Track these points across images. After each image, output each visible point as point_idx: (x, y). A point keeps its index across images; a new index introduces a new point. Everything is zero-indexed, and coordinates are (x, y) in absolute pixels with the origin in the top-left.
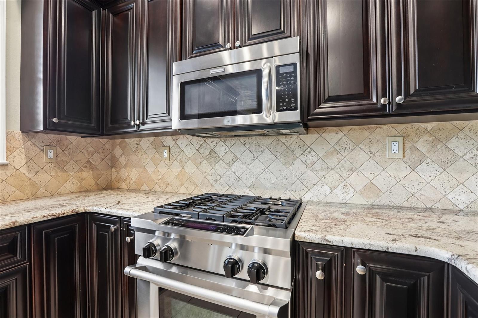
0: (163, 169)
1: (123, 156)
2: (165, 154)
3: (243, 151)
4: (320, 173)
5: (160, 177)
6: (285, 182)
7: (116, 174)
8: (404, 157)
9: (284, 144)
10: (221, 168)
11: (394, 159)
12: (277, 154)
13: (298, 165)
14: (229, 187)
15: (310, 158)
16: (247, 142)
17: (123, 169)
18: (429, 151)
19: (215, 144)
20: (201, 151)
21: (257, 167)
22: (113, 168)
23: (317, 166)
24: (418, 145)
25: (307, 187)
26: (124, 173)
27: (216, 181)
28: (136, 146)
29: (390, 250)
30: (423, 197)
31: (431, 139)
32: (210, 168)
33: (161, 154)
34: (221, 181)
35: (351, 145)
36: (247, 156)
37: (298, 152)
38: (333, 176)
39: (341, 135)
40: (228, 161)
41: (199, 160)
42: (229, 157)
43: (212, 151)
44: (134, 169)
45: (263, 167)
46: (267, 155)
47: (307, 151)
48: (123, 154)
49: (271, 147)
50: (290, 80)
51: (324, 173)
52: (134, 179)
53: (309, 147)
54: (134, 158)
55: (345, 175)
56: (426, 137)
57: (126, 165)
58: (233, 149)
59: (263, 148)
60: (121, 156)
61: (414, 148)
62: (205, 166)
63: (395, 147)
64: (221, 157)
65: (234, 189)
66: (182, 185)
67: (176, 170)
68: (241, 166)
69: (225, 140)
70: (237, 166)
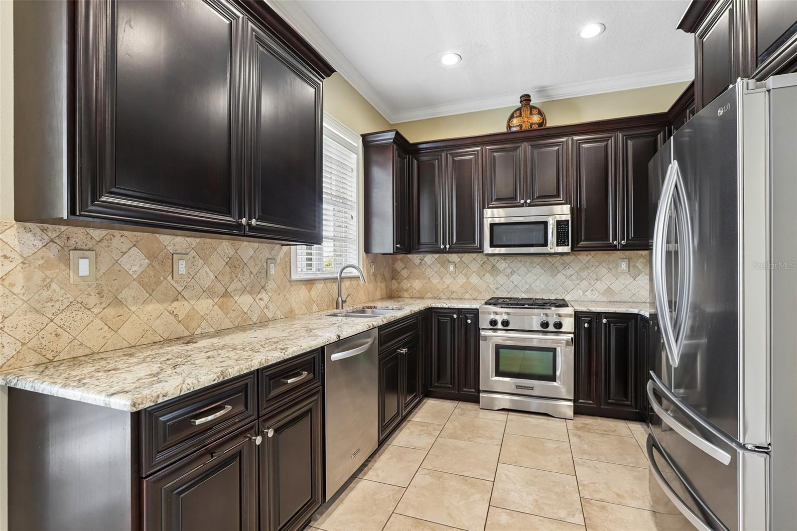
0: (448, 280)
1: (405, 269)
2: (451, 268)
3: (519, 267)
4: (576, 282)
5: (446, 286)
6: (551, 288)
7: (397, 285)
8: (629, 271)
9: (550, 262)
10: (501, 279)
11: (623, 273)
12: (546, 270)
13: (560, 277)
14: (508, 293)
15: (569, 272)
16: (522, 260)
17: (405, 281)
18: (643, 268)
19: (496, 260)
20: (485, 266)
21: (530, 278)
22: (394, 280)
23: (574, 277)
24: (637, 264)
25: (567, 291)
26: (406, 284)
27: (497, 289)
28: (420, 261)
29: (617, 312)
30: (640, 296)
31: (644, 261)
32: (492, 279)
33: (447, 269)
34: (502, 288)
35: (597, 264)
36: (523, 270)
37: (560, 268)
38: (585, 283)
39: (590, 257)
40: (507, 274)
41: (483, 273)
42: (509, 270)
43: (494, 266)
44: (417, 281)
45: (535, 278)
46: (538, 270)
47: (567, 267)
48: (405, 267)
49: (541, 264)
50: (565, 229)
51: (579, 282)
52: (417, 289)
53: (568, 264)
54: (417, 271)
55: (593, 283)
56: (642, 260)
57: (408, 278)
58: (512, 265)
59: (535, 265)
60: (403, 269)
61: (635, 266)
62: (488, 277)
63: (624, 266)
64: (501, 271)
65: (512, 294)
66: (466, 293)
67: (461, 280)
68: (518, 277)
69: (505, 259)
70: (515, 277)
